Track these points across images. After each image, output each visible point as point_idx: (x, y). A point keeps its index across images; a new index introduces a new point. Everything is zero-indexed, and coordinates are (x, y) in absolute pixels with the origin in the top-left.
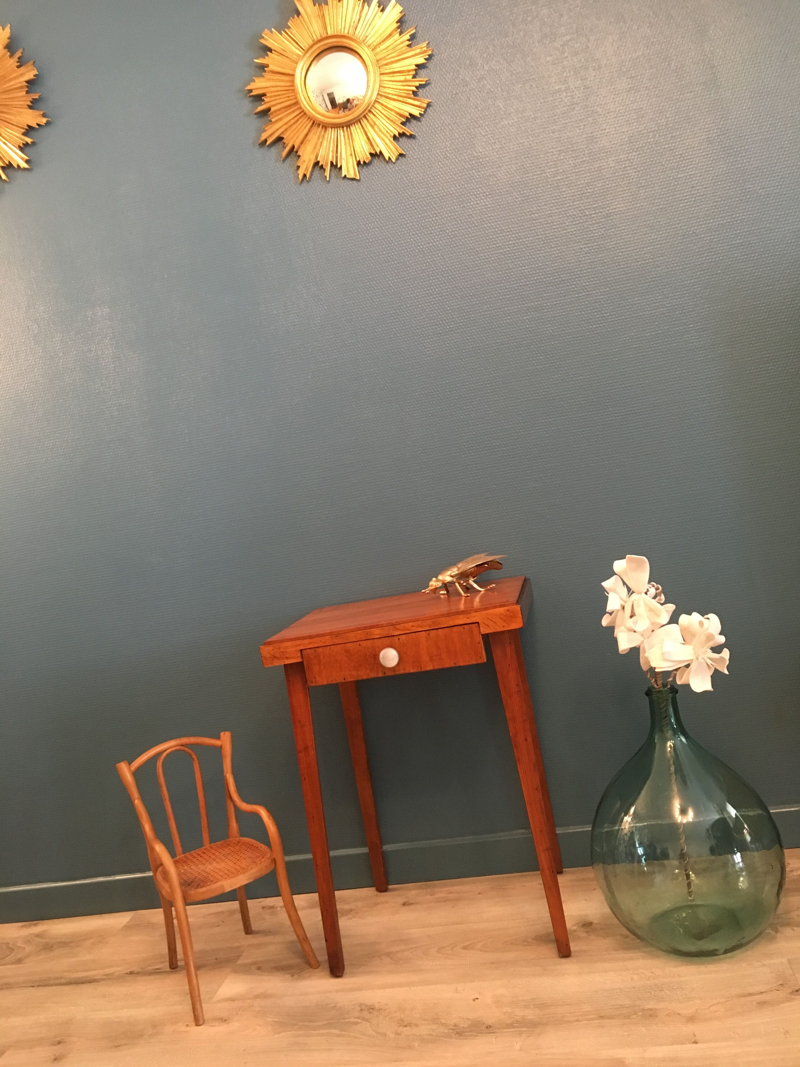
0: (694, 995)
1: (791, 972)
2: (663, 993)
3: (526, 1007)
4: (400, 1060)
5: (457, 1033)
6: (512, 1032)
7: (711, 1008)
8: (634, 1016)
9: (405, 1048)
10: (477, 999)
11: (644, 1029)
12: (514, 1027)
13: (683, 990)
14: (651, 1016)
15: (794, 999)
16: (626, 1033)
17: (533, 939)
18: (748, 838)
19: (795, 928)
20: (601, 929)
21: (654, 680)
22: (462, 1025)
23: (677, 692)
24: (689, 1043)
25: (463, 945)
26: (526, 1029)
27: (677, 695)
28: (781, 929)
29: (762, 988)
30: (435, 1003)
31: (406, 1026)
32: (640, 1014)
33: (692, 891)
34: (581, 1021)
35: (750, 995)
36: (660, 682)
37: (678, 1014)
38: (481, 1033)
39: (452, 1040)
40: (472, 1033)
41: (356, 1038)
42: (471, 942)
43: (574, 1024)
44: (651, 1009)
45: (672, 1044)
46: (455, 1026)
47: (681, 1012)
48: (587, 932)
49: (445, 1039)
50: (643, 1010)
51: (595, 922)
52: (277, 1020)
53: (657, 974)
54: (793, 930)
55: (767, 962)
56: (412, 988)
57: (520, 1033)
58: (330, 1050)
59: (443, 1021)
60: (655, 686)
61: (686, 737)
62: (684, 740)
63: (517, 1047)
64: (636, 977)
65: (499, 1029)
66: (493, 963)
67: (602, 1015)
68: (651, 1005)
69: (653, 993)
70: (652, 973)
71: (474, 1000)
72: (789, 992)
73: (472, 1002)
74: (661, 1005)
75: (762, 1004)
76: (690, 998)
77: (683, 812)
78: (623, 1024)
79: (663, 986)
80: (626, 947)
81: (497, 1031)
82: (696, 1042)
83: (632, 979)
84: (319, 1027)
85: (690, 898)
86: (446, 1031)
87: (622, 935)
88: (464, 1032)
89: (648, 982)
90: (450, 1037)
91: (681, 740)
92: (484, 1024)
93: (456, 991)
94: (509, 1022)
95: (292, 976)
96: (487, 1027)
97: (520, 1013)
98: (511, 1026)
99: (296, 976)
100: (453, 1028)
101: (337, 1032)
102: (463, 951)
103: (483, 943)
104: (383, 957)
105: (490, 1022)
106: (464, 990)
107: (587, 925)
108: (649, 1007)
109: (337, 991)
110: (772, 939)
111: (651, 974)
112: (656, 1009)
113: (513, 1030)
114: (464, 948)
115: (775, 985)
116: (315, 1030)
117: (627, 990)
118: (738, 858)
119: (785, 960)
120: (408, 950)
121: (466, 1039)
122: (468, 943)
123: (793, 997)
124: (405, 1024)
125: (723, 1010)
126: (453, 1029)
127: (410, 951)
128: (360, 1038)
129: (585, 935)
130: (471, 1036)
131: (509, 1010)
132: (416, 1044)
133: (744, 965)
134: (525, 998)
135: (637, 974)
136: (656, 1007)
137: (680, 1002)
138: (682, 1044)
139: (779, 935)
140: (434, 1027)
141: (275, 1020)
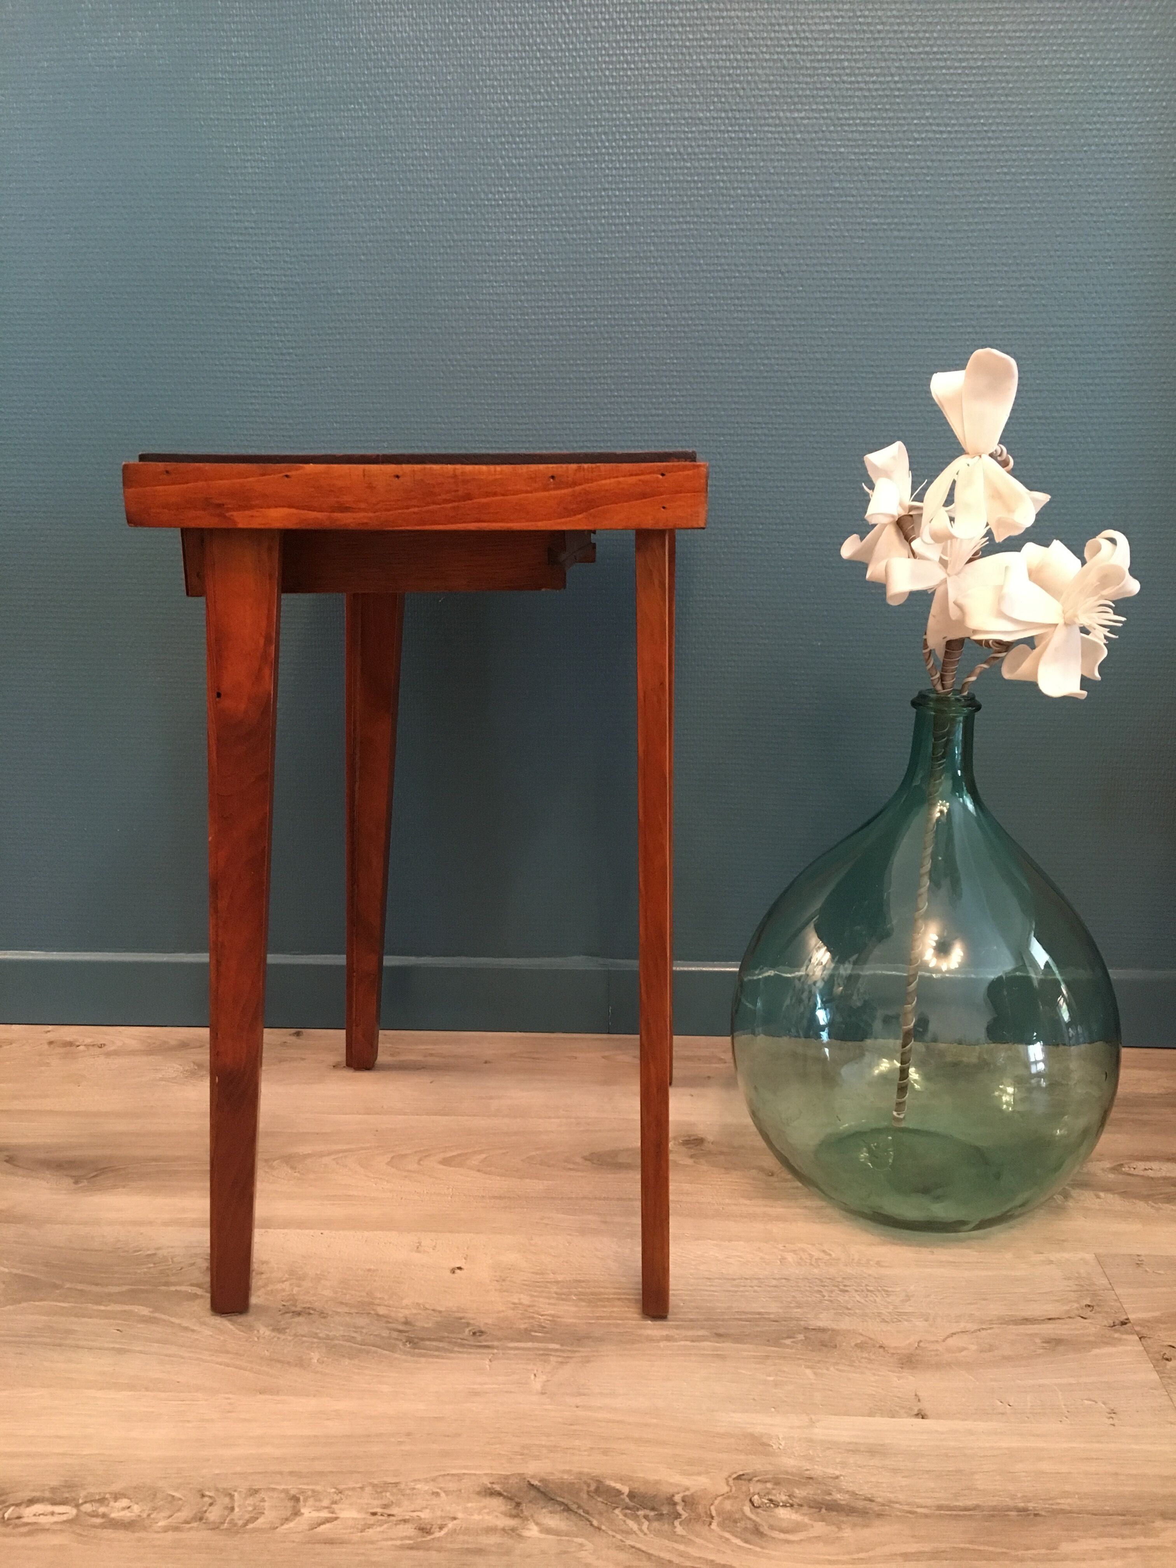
0: (910, 1310)
1: (1105, 1281)
2: (847, 1298)
3: (562, 1297)
4: (274, 1391)
5: (410, 1340)
6: (529, 1349)
7: (950, 1341)
8: (788, 1342)
9: (289, 1363)
10: (460, 1268)
11: (808, 1372)
12: (533, 1339)
13: (888, 1296)
14: (824, 1344)
15: (1120, 1340)
16: (771, 1378)
17: (585, 1159)
18: (1066, 1016)
19: (1102, 1194)
20: (722, 1153)
21: (938, 675)
22: (419, 1324)
23: (978, 708)
24: (910, 1416)
25: (442, 1156)
26: (557, 1346)
27: (977, 715)
28: (1075, 1193)
29: (1052, 1309)
30: (369, 1270)
31: (299, 1314)
32: (801, 1337)
33: (904, 1102)
34: (676, 1340)
35: (1026, 1321)
36: (949, 682)
37: (881, 1347)
38: (462, 1345)
39: (396, 1355)
40: (441, 1345)
41: (186, 1329)
42: (459, 1152)
43: (662, 1344)
44: (823, 1330)
45: (871, 1414)
46: (406, 1323)
47: (886, 1343)
48: (692, 1157)
49: (379, 1350)
50: (806, 1328)
51: (710, 1138)
52: (19, 1272)
53: (834, 1255)
54: (1098, 1197)
55: (1055, 1256)
56: (326, 1232)
57: (545, 1355)
58: (121, 1351)
59: (382, 1311)
60: (939, 687)
61: (976, 801)
62: (970, 806)
63: (537, 1385)
64: (790, 1257)
65: (499, 1340)
66: (500, 1198)
67: (721, 1331)
68: (824, 1320)
69: (825, 1294)
70: (824, 1251)
71: (453, 1271)
72: (1105, 1323)
73: (448, 1273)
74: (845, 1324)
75: (1055, 1343)
76: (905, 1313)
77: (943, 949)
78: (767, 1357)
79: (847, 1283)
80: (770, 1194)
81: (496, 1343)
82: (921, 1415)
83: (783, 1260)
84: (110, 1298)
85: (895, 1113)
86: (385, 1333)
87: (761, 1169)
88: (423, 1339)
89: (816, 1271)
90: (392, 1348)
91: (964, 806)
92: (468, 1324)
93: (418, 1249)
94: (523, 1326)
95: (76, 1183)
96: (474, 1334)
97: (547, 1308)
98: (526, 1335)
99: (85, 1183)
100: (401, 1327)
101: (145, 1311)
102: (441, 1167)
103: (483, 1156)
104: (275, 1163)
105: (483, 1321)
106: (434, 1248)
107: (694, 1143)
108: (821, 1324)
109: (166, 1224)
110: (1060, 1211)
111: (822, 1255)
112: (833, 1330)
113: (529, 1345)
114: (445, 1162)
115: (1076, 1305)
116: (100, 1303)
117: (774, 1282)
118: (1036, 1051)
119: (1089, 1257)
120: (330, 1154)
121: (424, 1356)
122: (454, 1154)
123: (1117, 1335)
124: (298, 1309)
125: (974, 1347)
126: (400, 1331)
127: (333, 1157)
128: (193, 1331)
129: (690, 1162)
130: (438, 1349)
131: (526, 1300)
132: (315, 1356)
133: (1009, 1256)
134: (560, 1278)
135: (794, 1251)
136: (835, 1327)
137: (884, 1321)
138: (893, 1417)
139: (1070, 1203)
140: (361, 1321)
141: (15, 1271)
